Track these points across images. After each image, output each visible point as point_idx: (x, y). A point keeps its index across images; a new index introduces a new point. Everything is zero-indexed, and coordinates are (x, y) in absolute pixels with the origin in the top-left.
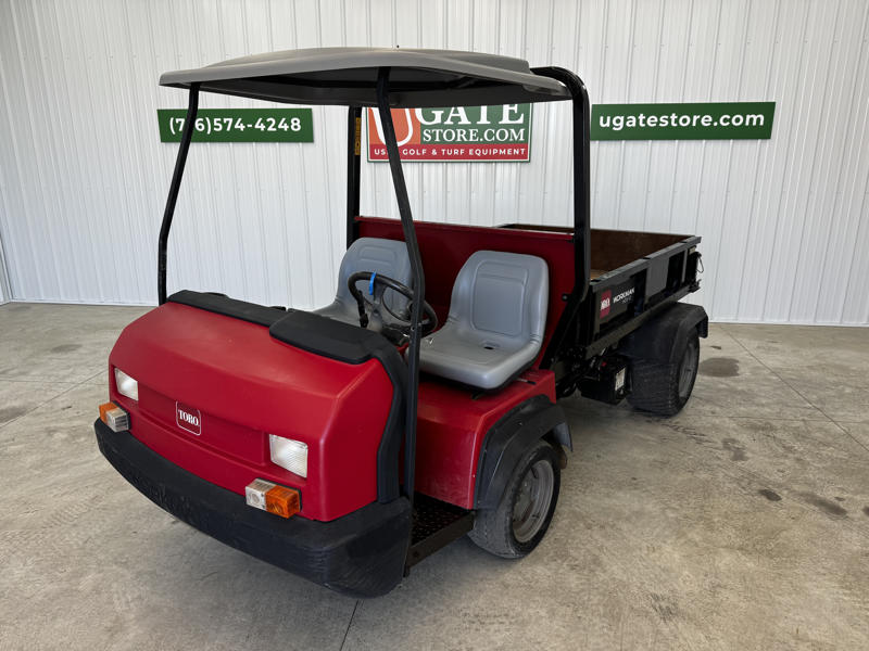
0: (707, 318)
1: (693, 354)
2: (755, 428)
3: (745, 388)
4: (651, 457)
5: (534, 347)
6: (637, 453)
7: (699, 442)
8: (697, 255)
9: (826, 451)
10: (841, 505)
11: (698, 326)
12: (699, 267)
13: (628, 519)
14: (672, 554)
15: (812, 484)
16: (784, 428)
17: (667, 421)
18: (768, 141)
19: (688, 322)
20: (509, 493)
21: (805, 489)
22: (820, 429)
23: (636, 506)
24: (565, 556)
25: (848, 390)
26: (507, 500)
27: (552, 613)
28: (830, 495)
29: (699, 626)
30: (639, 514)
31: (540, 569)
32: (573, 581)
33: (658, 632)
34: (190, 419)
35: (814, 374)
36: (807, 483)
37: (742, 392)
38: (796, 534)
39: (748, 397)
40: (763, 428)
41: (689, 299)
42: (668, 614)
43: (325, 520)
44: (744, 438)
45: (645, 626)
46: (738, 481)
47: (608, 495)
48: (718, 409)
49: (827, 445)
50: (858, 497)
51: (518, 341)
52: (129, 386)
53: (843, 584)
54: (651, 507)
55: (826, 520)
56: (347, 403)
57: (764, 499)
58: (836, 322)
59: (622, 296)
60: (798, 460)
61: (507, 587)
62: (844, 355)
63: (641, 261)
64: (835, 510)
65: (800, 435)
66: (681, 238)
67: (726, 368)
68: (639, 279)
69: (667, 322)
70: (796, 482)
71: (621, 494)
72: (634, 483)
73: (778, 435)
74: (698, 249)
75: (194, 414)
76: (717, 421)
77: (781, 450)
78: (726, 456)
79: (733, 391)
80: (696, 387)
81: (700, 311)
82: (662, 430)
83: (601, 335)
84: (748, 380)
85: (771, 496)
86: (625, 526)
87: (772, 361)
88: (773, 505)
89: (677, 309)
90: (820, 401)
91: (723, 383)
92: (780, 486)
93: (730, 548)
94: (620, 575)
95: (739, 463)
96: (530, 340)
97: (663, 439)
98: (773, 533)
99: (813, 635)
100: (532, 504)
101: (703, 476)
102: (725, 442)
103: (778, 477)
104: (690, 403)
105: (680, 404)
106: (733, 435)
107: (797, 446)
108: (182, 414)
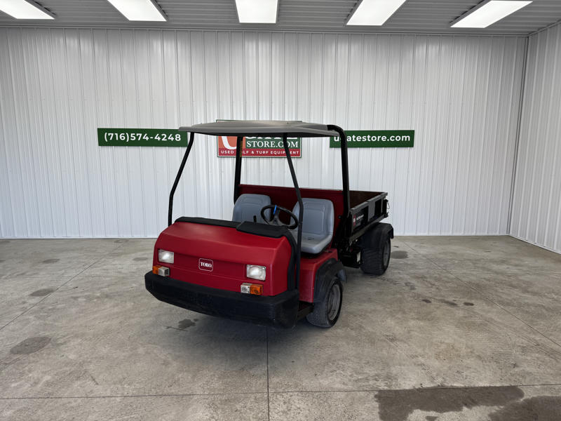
0: (393, 230)
1: (388, 246)
2: (418, 278)
3: (412, 263)
4: (376, 291)
5: (330, 237)
6: (369, 289)
7: (395, 284)
8: (387, 201)
9: (448, 285)
10: (455, 302)
11: (389, 232)
12: (388, 207)
13: (370, 313)
14: (390, 322)
15: (443, 296)
16: (431, 277)
17: (379, 277)
18: (412, 148)
19: (385, 230)
20: (326, 296)
21: (440, 298)
22: (446, 277)
23: (373, 308)
24: (348, 326)
25: (456, 262)
26: (326, 300)
27: (348, 344)
28: (451, 299)
29: (405, 342)
30: (375, 311)
31: (339, 331)
32: (353, 333)
33: (390, 346)
34: (207, 265)
35: (442, 256)
36: (441, 296)
37: (410, 265)
38: (438, 313)
39: (413, 266)
40: (422, 278)
41: (384, 221)
42: (392, 340)
43: (272, 295)
44: (414, 282)
45: (385, 344)
46: (414, 297)
47: (360, 305)
48: (401, 271)
49: (448, 282)
50: (461, 300)
51: (323, 236)
52: (167, 257)
53: (456, 326)
54: (379, 308)
55: (449, 308)
56: (278, 252)
57: (425, 303)
58: (450, 234)
59: (359, 218)
60: (437, 288)
61: (327, 337)
62: (454, 248)
63: (365, 203)
64: (453, 304)
65: (436, 279)
66: (379, 193)
67: (402, 255)
68: (365, 211)
69: (377, 231)
70: (436, 296)
71: (365, 304)
72: (370, 300)
73: (428, 280)
74: (387, 198)
75: (209, 262)
76: (401, 276)
77: (430, 285)
78: (407, 289)
79: (407, 264)
80: (390, 263)
81: (390, 226)
82: (378, 280)
83: (354, 233)
84: (413, 260)
85: (427, 301)
86: (370, 315)
87: (423, 251)
88: (428, 304)
89: (379, 226)
90: (446, 266)
91: (401, 261)
92: (431, 298)
93: (413, 319)
94: (371, 330)
95: (413, 291)
96: (328, 235)
97: (379, 284)
98: (429, 313)
99: (446, 341)
100: (331, 306)
101: (399, 296)
102: (406, 284)
103: (430, 295)
104: (388, 270)
105: (385, 269)
106: (409, 281)
107: (436, 283)
108: (202, 264)
